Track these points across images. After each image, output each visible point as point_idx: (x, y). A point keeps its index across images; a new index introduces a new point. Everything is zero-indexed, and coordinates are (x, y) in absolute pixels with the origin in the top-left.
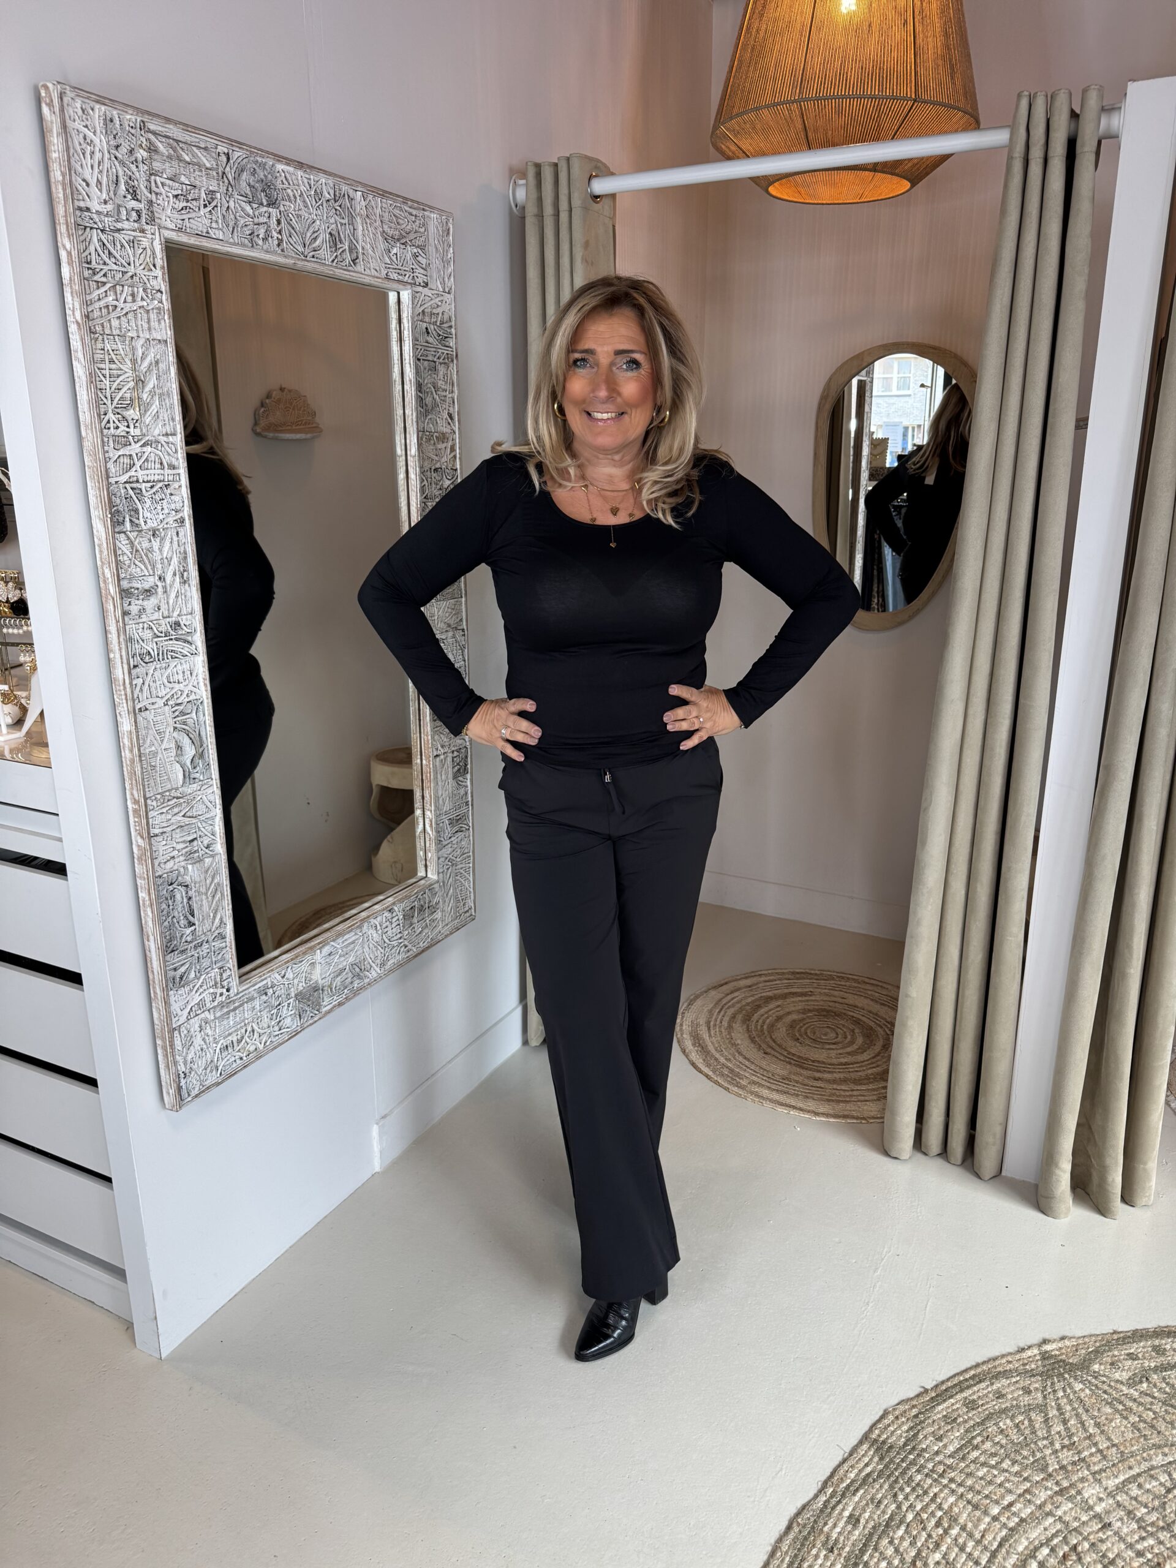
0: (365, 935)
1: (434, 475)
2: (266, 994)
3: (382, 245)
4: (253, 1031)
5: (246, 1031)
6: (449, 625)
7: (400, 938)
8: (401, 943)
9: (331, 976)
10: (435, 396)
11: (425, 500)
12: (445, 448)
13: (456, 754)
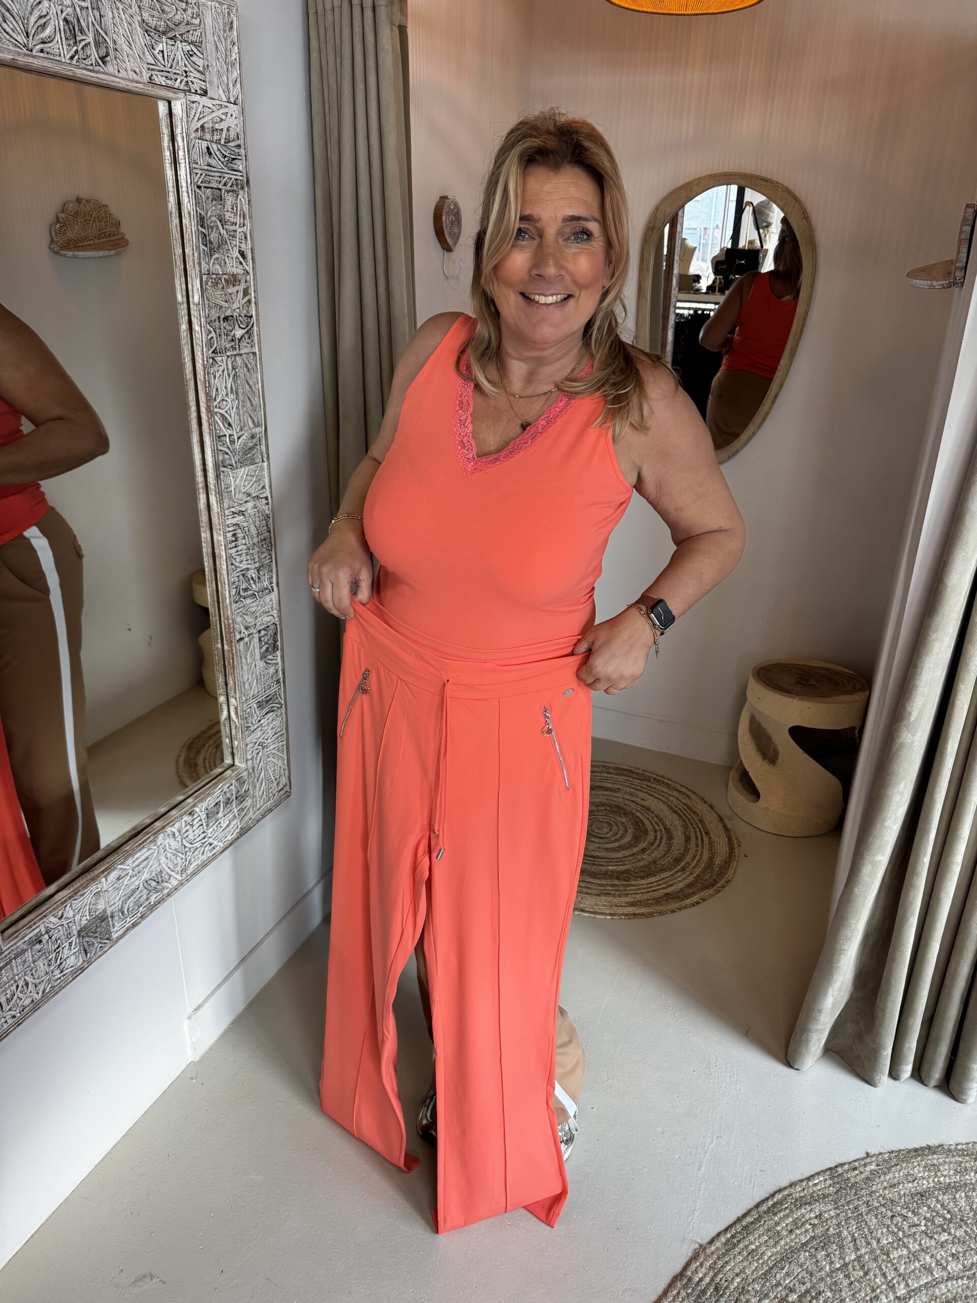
0: (161, 847)
1: (223, 324)
2: (40, 942)
3: (140, 39)
4: (27, 984)
5: (17, 987)
6: (249, 495)
7: (204, 838)
8: (205, 843)
9: (121, 900)
10: (223, 232)
11: (213, 355)
12: (237, 292)
13: (263, 633)
